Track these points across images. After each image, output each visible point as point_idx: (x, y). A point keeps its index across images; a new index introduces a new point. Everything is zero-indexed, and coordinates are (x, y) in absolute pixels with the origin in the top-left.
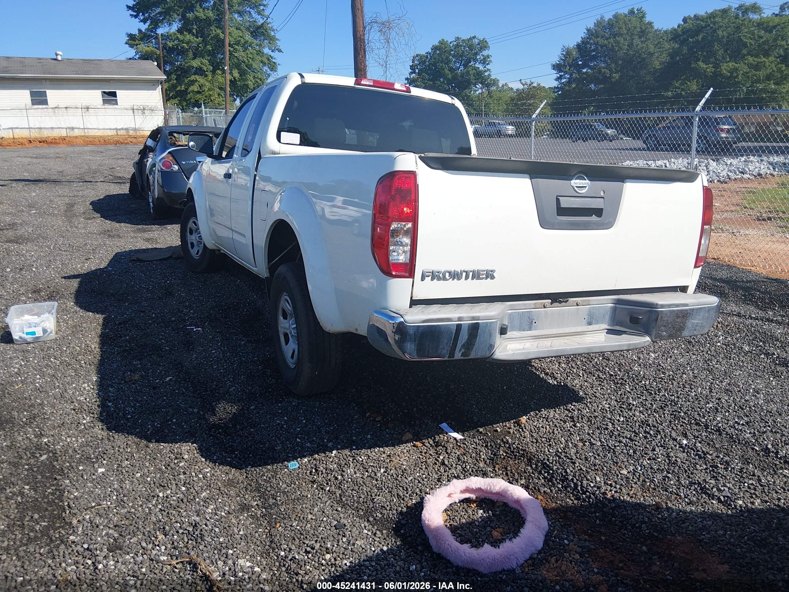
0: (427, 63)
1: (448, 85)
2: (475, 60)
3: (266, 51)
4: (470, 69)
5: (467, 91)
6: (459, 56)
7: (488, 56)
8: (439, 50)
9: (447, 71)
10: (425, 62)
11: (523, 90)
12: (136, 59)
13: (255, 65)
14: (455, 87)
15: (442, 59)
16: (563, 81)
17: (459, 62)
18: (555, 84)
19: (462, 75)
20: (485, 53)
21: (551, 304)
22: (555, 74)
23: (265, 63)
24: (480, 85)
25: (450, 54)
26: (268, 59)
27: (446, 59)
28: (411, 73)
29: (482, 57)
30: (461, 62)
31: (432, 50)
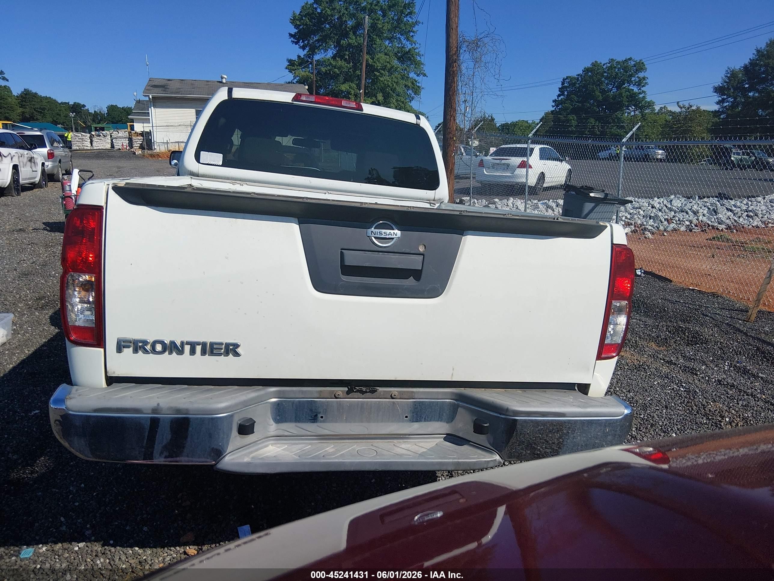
0: (577, 85)
1: (598, 106)
2: (630, 82)
3: (412, 75)
4: (623, 91)
5: (618, 114)
6: (612, 78)
7: (644, 78)
8: (591, 72)
9: (598, 93)
10: (574, 84)
11: (680, 113)
12: (294, 83)
13: (399, 89)
14: (606, 109)
15: (594, 81)
16: (725, 104)
17: (611, 84)
18: (716, 107)
19: (614, 97)
20: (641, 75)
21: (348, 393)
22: (716, 98)
23: (409, 87)
24: (633, 107)
25: (603, 76)
26: (413, 83)
27: (598, 81)
28: (559, 96)
29: (637, 79)
30: (614, 84)
31: (583, 72)
